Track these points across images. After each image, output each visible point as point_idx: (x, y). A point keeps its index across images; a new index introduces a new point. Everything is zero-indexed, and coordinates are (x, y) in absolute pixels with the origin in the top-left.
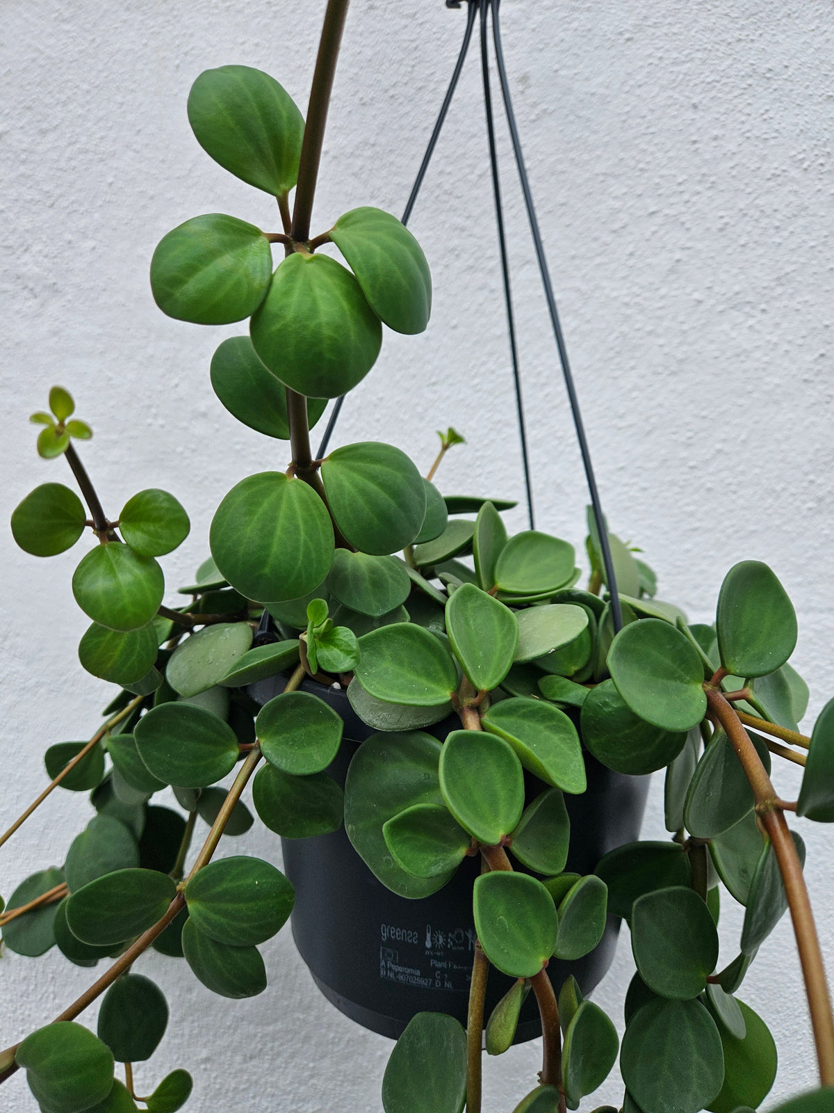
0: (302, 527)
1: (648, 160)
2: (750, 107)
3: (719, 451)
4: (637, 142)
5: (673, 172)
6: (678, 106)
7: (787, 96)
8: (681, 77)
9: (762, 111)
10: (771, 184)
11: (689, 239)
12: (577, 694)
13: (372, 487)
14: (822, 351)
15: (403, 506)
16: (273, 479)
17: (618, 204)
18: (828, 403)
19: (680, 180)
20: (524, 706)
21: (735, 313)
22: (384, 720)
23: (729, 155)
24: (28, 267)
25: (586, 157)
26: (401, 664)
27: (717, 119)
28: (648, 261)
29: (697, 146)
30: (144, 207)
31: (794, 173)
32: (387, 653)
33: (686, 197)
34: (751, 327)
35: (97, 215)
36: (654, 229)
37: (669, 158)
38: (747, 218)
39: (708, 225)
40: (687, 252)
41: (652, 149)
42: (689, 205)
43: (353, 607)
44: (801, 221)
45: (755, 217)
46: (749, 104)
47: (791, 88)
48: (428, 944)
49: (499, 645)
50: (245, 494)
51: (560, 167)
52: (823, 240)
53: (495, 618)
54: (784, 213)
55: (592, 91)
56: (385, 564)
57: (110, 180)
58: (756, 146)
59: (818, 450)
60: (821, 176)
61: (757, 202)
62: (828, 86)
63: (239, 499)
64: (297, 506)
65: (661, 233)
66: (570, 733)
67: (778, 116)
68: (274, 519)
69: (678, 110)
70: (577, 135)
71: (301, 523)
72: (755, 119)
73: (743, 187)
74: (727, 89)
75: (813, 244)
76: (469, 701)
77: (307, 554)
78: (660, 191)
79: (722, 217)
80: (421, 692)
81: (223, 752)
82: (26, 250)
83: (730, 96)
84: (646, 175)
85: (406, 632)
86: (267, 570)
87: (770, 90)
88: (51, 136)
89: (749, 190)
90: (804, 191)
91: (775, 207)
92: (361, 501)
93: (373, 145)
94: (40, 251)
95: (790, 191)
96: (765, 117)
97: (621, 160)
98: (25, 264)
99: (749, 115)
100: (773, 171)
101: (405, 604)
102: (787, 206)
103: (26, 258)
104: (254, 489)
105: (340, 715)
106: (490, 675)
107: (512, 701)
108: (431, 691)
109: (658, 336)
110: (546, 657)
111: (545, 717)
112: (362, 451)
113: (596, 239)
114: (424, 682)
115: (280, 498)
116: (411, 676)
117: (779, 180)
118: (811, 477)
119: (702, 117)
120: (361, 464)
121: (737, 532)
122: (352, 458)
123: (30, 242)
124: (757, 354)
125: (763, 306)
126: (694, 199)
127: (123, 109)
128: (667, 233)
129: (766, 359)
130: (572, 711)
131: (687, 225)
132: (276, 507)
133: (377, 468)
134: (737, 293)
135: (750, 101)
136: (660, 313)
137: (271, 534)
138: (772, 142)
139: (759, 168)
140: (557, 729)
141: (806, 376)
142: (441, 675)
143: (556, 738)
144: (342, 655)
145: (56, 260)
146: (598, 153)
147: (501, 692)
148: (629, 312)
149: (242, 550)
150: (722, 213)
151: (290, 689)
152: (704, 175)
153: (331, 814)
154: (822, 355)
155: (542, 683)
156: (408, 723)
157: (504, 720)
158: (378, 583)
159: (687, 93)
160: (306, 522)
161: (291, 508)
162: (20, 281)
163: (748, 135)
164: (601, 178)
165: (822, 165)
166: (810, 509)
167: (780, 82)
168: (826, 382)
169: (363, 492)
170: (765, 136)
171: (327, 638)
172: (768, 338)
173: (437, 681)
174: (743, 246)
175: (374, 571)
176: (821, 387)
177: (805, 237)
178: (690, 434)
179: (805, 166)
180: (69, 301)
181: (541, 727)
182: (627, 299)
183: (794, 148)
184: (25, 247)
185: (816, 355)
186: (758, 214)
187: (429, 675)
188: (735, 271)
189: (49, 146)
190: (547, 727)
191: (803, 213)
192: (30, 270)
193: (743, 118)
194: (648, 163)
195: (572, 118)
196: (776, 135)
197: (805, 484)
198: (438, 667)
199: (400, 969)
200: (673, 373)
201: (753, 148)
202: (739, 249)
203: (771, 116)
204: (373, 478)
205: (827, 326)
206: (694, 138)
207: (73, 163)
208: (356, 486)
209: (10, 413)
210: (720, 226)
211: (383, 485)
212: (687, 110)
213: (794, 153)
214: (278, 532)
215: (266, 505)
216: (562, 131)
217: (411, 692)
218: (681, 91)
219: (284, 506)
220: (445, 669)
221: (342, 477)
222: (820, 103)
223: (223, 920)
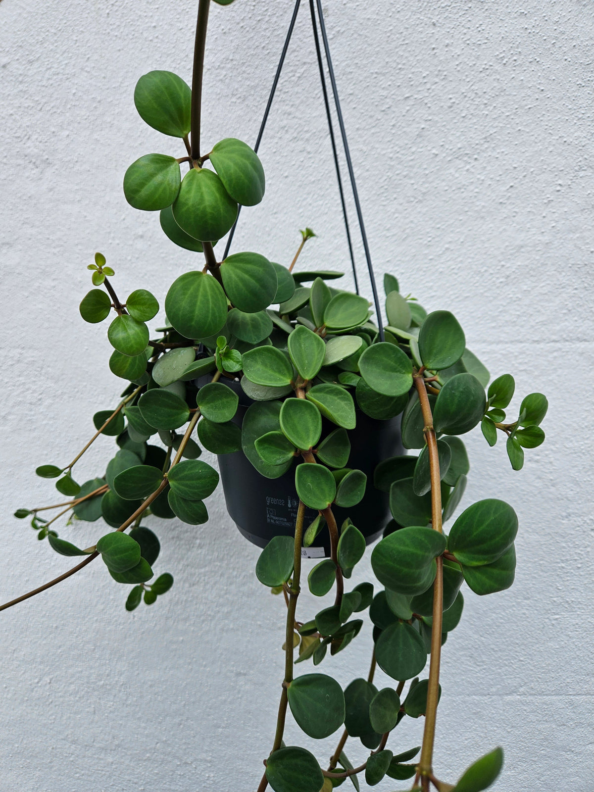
0: (210, 300)
1: (404, 62)
2: (469, 23)
3: (447, 249)
4: (397, 50)
5: (420, 70)
6: (423, 25)
7: (494, 14)
8: (425, 4)
9: (477, 26)
10: (483, 75)
11: (430, 114)
13: (246, 277)
14: (511, 184)
15: (264, 286)
16: (195, 275)
17: (385, 93)
18: (514, 216)
19: (424, 75)
20: (329, 387)
21: (458, 162)
22: (258, 395)
23: (456, 56)
24: (31, 149)
25: (365, 62)
26: (266, 366)
27: (448, 32)
28: (404, 129)
29: (435, 51)
30: (95, 107)
31: (497, 67)
32: (259, 361)
33: (428, 86)
34: (468, 170)
35: (68, 114)
36: (408, 108)
37: (418, 60)
38: (467, 99)
39: (442, 104)
40: (428, 123)
41: (407, 55)
42: (430, 91)
44: (500, 99)
45: (472, 98)
46: (470, 21)
47: (497, 8)
49: (316, 357)
50: (181, 284)
51: (348, 70)
52: (514, 111)
53: (315, 342)
54: (490, 94)
55: (368, 17)
56: (256, 316)
57: (74, 91)
58: (474, 49)
59: (507, 246)
60: (514, 68)
61: (473, 87)
62: (521, 6)
63: (178, 287)
64: (208, 289)
65: (413, 111)
66: (349, 399)
67: (488, 28)
68: (196, 297)
69: (423, 27)
70: (360, 47)
71: (210, 298)
72: (473, 31)
73: (464, 78)
74: (455, 11)
75: (507, 114)
76: (300, 385)
77: (213, 314)
78: (412, 83)
79: (451, 99)
80: (276, 380)
81: (182, 413)
82: (29, 138)
83: (457, 16)
84: (403, 72)
85: (269, 350)
86: (193, 323)
87: (483, 10)
88: (36, 65)
89: (468, 80)
90: (503, 79)
91: (485, 91)
92: (241, 285)
93: (232, 60)
94: (37, 139)
95: (494, 79)
96: (479, 29)
97: (387, 62)
98: (29, 147)
99: (469, 28)
100: (483, 66)
101: (269, 337)
102: (492, 89)
103: (29, 144)
104: (186, 281)
105: (237, 394)
106: (311, 372)
107: (322, 385)
108: (280, 380)
109: (411, 178)
110: (339, 362)
111: (338, 393)
112: (241, 257)
113: (371, 117)
114: (277, 375)
115: (199, 285)
116: (271, 372)
117: (488, 72)
118: (503, 263)
119: (438, 31)
120: (241, 265)
121: (457, 297)
122: (236, 261)
123: (30, 133)
124: (471, 188)
125: (476, 156)
126: (433, 87)
127: (77, 44)
128: (416, 111)
129: (477, 190)
131: (429, 105)
132: (197, 290)
133: (249, 266)
134: (460, 148)
135: (469, 19)
136: (411, 163)
137: (195, 304)
138: (484, 46)
139: (474, 65)
140: (343, 399)
141: (501, 201)
142: (286, 372)
143: (342, 403)
144: (235, 363)
145: (46, 144)
146: (373, 58)
147: (316, 380)
148: (392, 163)
149: (181, 313)
150: (450, 96)
151: (214, 381)
152: (439, 71)
153: (237, 443)
154: (512, 186)
155: (340, 376)
156: (270, 396)
157: (317, 395)
158: (255, 325)
159: (429, 15)
160: (212, 297)
161: (205, 290)
162: (27, 158)
163: (468, 42)
164: (375, 75)
165: (515, 60)
166: (501, 282)
167: (489, 4)
168: (514, 204)
169: (242, 280)
170: (479, 43)
171: (227, 355)
172: (479, 176)
173: (284, 375)
174: (464, 117)
175: (250, 320)
176: (510, 207)
177: (503, 110)
178: (430, 239)
179: (504, 62)
180: (57, 169)
181: (335, 398)
182: (391, 155)
183: (497, 50)
184: (27, 137)
185: (508, 187)
186: (474, 95)
187: (280, 372)
188: (458, 134)
189: (35, 71)
190: (339, 398)
191: (502, 94)
192: (32, 151)
193: (465, 31)
194: (404, 64)
195: (355, 36)
196: (486, 41)
197: (499, 268)
198: (284, 368)
199: (277, 518)
200: (420, 201)
201: (471, 51)
202: (462, 119)
203: (483, 28)
204: (247, 272)
205: (515, 168)
206: (433, 46)
207: (51, 82)
208: (238, 277)
210: (449, 104)
211: (252, 276)
212: (429, 27)
213: (498, 53)
214: (198, 303)
215: (192, 289)
216: (349, 45)
217: (271, 380)
218: (425, 14)
219: (201, 289)
220: (288, 369)
221: (231, 272)
222: (515, 18)
223: (186, 489)
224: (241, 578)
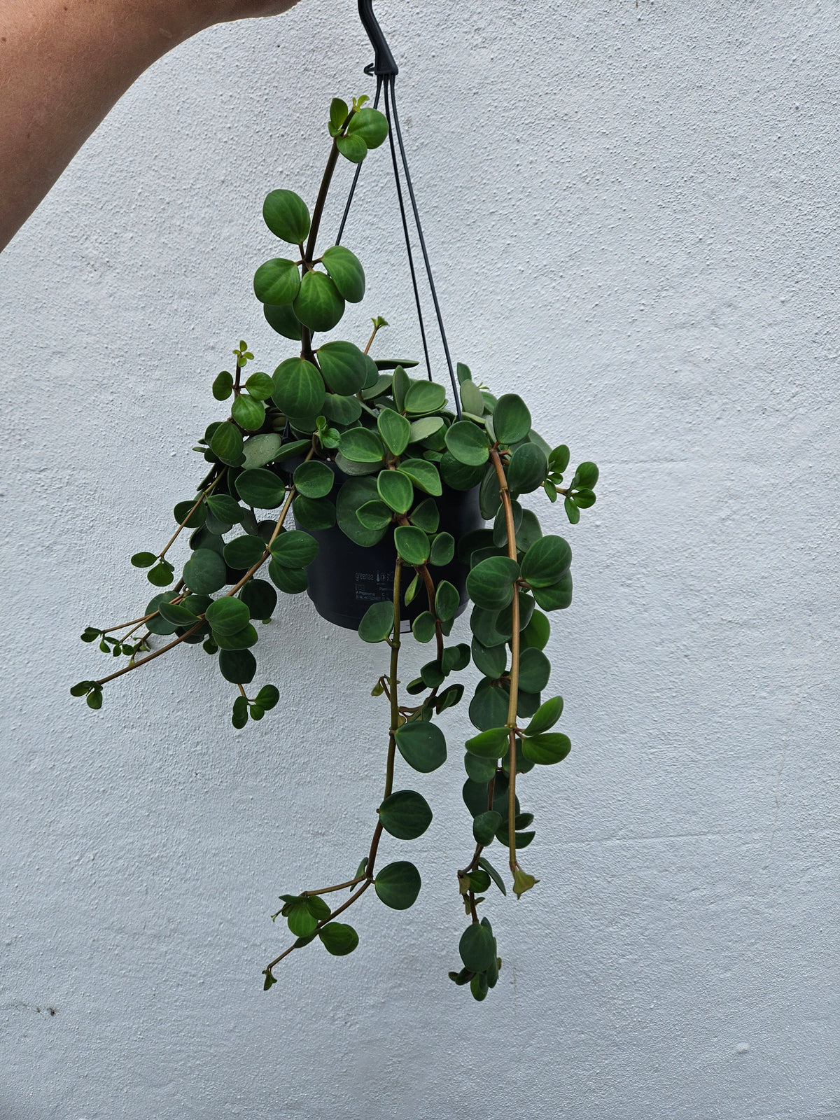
0: (310, 384)
1: (489, 177)
2: (552, 141)
3: (535, 366)
4: (481, 165)
5: (505, 186)
6: (507, 140)
7: (577, 133)
8: (509, 120)
9: (561, 144)
10: (566, 193)
11: (515, 230)
12: (439, 457)
13: (341, 363)
14: (597, 303)
15: (356, 372)
16: (295, 360)
17: (470, 208)
18: (600, 335)
19: (509, 191)
20: (416, 462)
21: (544, 279)
22: (353, 471)
23: (540, 173)
24: (90, 250)
25: (449, 175)
26: (359, 446)
27: (532, 149)
28: (489, 245)
29: (519, 168)
30: (164, 209)
31: (581, 186)
32: (353, 442)
33: (513, 202)
34: (554, 287)
35: (132, 215)
36: (493, 223)
37: (502, 176)
38: (551, 216)
39: (527, 221)
40: (514, 239)
41: (492, 170)
42: (515, 207)
43: (335, 421)
44: (584, 218)
45: (556, 215)
46: (553, 139)
47: (579, 127)
48: (378, 580)
49: (403, 436)
50: (285, 368)
51: (432, 182)
52: (598, 230)
53: (401, 423)
54: (574, 212)
55: (452, 130)
56: (349, 400)
57: (139, 191)
58: (557, 167)
59: (594, 365)
60: (597, 188)
61: (557, 205)
62: (603, 126)
63: (282, 371)
64: (307, 373)
65: (498, 226)
66: (435, 472)
67: (571, 146)
68: (298, 380)
69: (507, 143)
70: (444, 160)
71: (309, 381)
72: (556, 149)
73: (548, 195)
74: (539, 128)
75: (591, 233)
76: (390, 462)
77: (314, 397)
78: (497, 198)
79: (535, 215)
80: (369, 458)
81: (279, 491)
82: (86, 239)
83: (541, 133)
84: (488, 187)
85: (360, 431)
86: (297, 404)
87: (566, 129)
88: (96, 160)
89: (552, 197)
90: (587, 197)
91: (568, 209)
92: (337, 371)
93: (312, 167)
94: (96, 240)
95: (578, 198)
96: (562, 147)
97: (472, 177)
98: (87, 248)
99: (552, 146)
100: (567, 185)
101: (359, 419)
102: (576, 208)
103: (87, 244)
104: (289, 366)
105: (332, 469)
106: (399, 449)
107: (410, 460)
108: (373, 457)
109: (497, 294)
110: (424, 439)
111: (424, 466)
112: (335, 346)
113: (457, 230)
114: (370, 453)
115: (299, 370)
116: (364, 451)
117: (572, 190)
118: (590, 382)
119: (522, 148)
120: (336, 352)
121: (546, 416)
122: (330, 349)
123: (89, 233)
124: (558, 305)
125: (561, 274)
126: (518, 204)
127: (144, 141)
128: (501, 226)
129: (562, 308)
130: (437, 464)
131: (514, 221)
132: (298, 374)
133: (343, 354)
134: (545, 266)
135: (552, 137)
136: (497, 279)
137: (297, 387)
138: (567, 165)
139: (558, 182)
140: (430, 471)
141: (587, 319)
142: (378, 450)
143: (429, 475)
144: (334, 441)
145: (107, 245)
146: (457, 172)
147: (403, 457)
148: (478, 278)
149: (285, 395)
150: (535, 213)
151: (307, 460)
152: (524, 187)
153: (331, 518)
154: (597, 305)
155: (424, 454)
156: (364, 472)
157: (407, 469)
158: (346, 409)
159: (513, 132)
160: (312, 381)
161: (305, 374)
162: (84, 260)
163: (552, 160)
164: (460, 189)
165: (598, 180)
166: (589, 401)
167: (573, 123)
168: (599, 322)
169: (337, 366)
170: (562, 161)
171: (326, 434)
172: (564, 294)
173: (376, 453)
174: (549, 234)
175: (343, 403)
176: (596, 325)
177: (587, 229)
178: (517, 356)
179: (587, 181)
180: (118, 273)
181: (422, 471)
182: (477, 271)
183: (580, 169)
184: (85, 237)
185: (594, 305)
186: (558, 213)
187: (373, 451)
188: (544, 251)
189: (95, 166)
190: (426, 471)
191: (586, 212)
192: (90, 252)
193: (549, 148)
194: (489, 179)
195: (439, 148)
196: (569, 160)
197: (586, 386)
198: (375, 446)
199: (366, 594)
200: (507, 318)
201: (555, 169)
202: (547, 236)
203: (566, 146)
204: (341, 359)
205: (600, 286)
206: (518, 163)
207: (113, 179)
208: (334, 363)
209: (85, 348)
210: (534, 221)
211: (347, 363)
212: (513, 143)
213: (580, 172)
214: (300, 387)
215: (293, 374)
216: (433, 157)
217: (365, 458)
218: (509, 130)
219: (301, 374)
220: (379, 448)
221: (327, 359)
222: (598, 138)
223: (289, 558)
224: (320, 723)
